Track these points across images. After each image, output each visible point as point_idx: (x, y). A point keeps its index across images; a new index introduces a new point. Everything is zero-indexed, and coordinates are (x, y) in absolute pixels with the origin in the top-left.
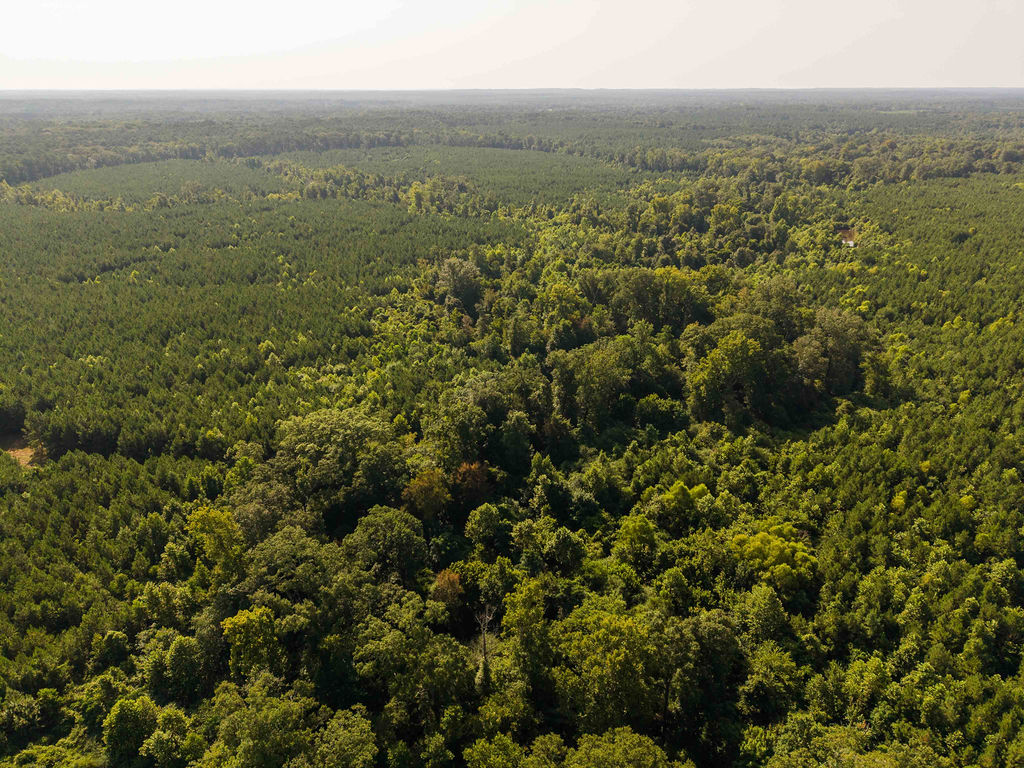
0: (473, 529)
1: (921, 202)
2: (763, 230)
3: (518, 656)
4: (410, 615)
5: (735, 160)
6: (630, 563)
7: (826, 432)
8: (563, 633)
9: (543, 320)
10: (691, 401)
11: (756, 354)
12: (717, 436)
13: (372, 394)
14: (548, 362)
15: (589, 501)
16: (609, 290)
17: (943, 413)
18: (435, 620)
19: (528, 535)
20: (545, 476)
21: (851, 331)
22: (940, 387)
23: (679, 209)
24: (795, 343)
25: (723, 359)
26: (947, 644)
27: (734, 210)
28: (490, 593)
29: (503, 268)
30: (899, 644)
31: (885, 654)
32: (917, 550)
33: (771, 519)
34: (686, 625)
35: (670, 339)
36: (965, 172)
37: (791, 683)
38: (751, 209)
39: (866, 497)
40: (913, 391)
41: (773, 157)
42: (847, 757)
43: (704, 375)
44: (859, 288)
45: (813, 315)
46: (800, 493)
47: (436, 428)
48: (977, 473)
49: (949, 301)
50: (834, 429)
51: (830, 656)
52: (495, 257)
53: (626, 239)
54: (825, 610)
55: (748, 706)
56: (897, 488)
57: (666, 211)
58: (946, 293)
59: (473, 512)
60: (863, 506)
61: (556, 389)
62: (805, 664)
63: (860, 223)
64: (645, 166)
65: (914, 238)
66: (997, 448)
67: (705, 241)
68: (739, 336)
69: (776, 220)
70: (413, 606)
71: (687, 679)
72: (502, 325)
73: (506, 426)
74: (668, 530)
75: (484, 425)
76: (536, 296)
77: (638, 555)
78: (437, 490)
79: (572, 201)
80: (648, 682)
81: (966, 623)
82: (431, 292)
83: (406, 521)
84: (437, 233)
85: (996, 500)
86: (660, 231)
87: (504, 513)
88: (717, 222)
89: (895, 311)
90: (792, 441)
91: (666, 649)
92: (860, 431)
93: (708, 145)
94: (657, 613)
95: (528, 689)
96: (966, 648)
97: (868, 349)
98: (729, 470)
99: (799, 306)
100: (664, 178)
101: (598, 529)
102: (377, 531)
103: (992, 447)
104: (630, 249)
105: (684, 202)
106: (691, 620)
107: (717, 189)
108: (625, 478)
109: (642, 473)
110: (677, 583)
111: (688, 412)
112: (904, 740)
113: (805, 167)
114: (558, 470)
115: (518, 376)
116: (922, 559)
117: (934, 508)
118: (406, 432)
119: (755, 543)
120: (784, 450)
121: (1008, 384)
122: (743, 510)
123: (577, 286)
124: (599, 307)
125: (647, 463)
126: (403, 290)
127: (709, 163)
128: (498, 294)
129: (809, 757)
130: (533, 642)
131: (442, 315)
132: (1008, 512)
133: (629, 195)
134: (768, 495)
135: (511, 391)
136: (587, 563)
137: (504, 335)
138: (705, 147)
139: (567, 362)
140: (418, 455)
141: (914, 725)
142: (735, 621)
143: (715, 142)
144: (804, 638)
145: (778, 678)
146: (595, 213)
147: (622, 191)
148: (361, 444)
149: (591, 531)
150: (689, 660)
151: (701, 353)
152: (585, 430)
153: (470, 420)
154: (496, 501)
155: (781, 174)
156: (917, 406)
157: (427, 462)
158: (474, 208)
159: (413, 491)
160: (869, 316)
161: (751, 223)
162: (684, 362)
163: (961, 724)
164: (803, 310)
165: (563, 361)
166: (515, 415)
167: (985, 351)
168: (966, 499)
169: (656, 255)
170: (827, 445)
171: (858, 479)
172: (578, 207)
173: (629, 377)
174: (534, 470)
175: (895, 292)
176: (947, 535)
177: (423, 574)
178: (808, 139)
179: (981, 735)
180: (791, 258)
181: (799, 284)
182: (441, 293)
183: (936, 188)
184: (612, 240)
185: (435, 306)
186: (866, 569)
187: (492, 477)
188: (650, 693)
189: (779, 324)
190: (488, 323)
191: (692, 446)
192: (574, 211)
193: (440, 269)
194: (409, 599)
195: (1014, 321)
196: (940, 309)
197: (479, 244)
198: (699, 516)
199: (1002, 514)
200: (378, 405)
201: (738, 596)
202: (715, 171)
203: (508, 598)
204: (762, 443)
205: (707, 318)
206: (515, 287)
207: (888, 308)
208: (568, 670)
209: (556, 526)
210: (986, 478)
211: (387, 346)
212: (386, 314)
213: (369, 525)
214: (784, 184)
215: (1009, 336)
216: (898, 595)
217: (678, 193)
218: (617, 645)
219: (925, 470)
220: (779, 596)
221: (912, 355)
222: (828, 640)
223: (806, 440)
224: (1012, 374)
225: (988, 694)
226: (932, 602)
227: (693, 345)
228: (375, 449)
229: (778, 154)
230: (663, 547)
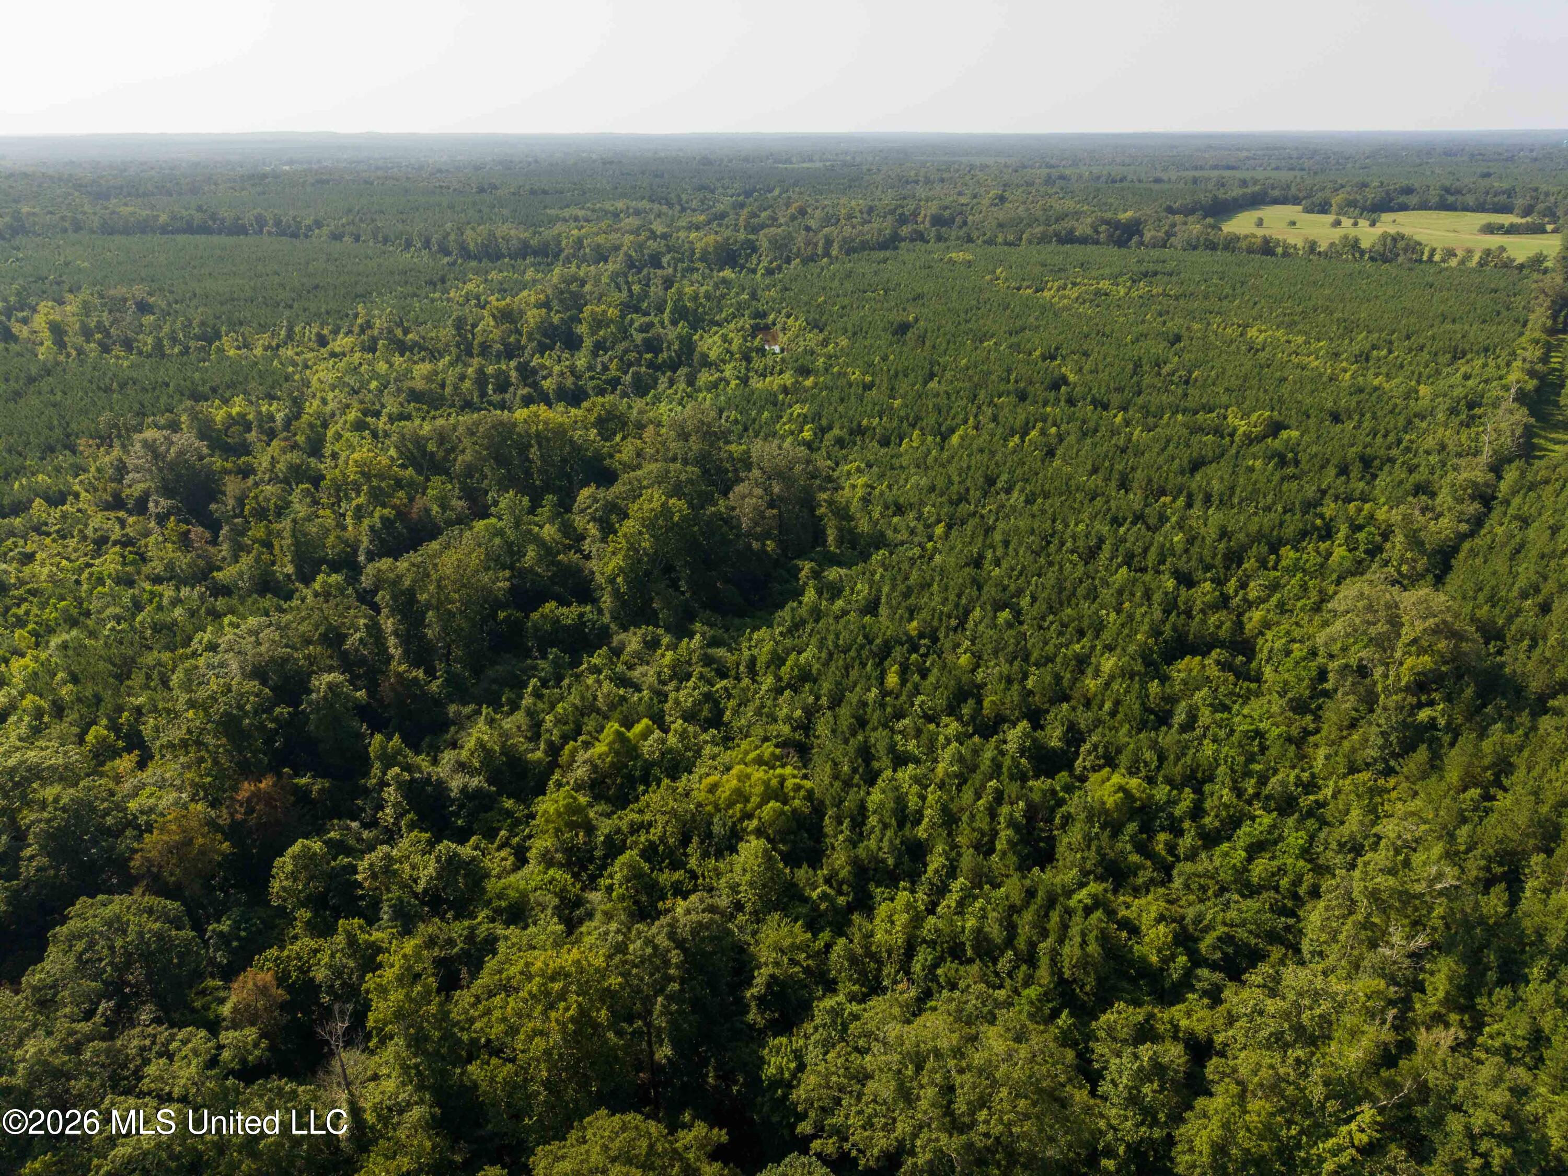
0: (284, 889)
1: (849, 286)
2: (659, 339)
3: (405, 1068)
4: (193, 1069)
5: (600, 239)
6: (561, 866)
7: (793, 609)
8: (473, 1005)
9: (344, 515)
10: (607, 601)
11: (684, 518)
12: (652, 645)
13: (29, 701)
14: (366, 581)
15: (479, 790)
16: (448, 452)
17: (921, 557)
18: (243, 1061)
19: (387, 871)
20: (397, 769)
21: (798, 468)
22: (912, 525)
23: (533, 317)
24: (731, 495)
25: (640, 533)
26: (977, 847)
27: (612, 312)
28: (338, 983)
29: (252, 436)
30: (925, 865)
31: (913, 883)
32: (924, 737)
33: (745, 745)
34: (658, 931)
35: (559, 514)
36: (891, 243)
37: (810, 962)
38: (637, 310)
39: (855, 685)
40: (882, 535)
41: (652, 232)
42: (893, 1034)
43: (618, 561)
44: (797, 409)
45: (748, 452)
46: (775, 699)
47: (176, 734)
48: (970, 624)
49: (902, 413)
50: (800, 603)
51: (850, 908)
52: (232, 421)
53: (459, 369)
54: (833, 848)
55: (762, 1013)
56: (886, 663)
57: (514, 322)
58: (897, 403)
59: (278, 861)
60: (852, 698)
61: (388, 624)
62: (822, 930)
63: (782, 319)
64: (467, 254)
65: (849, 334)
66: (986, 589)
67: (581, 362)
68: (656, 496)
69: (674, 323)
70: (196, 1053)
71: (674, 1007)
72: (269, 533)
73: (310, 703)
74: (608, 800)
75: (269, 710)
76: (323, 477)
77: (569, 851)
78: (200, 841)
79: (356, 316)
80: (620, 1033)
81: (993, 814)
82: (117, 496)
83: (150, 911)
84: (108, 390)
85: (996, 653)
86: (510, 352)
87: (338, 848)
88: (593, 333)
89: (844, 433)
90: (752, 631)
91: (637, 975)
92: (832, 600)
93: (558, 219)
94: (614, 926)
95: (433, 1116)
96: (998, 847)
97: (822, 489)
98: (677, 689)
99: (728, 442)
100: (500, 271)
101: (500, 829)
102: (91, 945)
103: (980, 588)
104: (467, 384)
105: (539, 306)
106: (664, 920)
107: (583, 283)
108: (530, 740)
109: (555, 725)
110: (635, 875)
111: (606, 619)
112: (953, 986)
113: (698, 245)
114: (418, 753)
115: (316, 616)
116: (931, 749)
117: (932, 679)
118: (116, 754)
119: (730, 783)
120: (745, 644)
121: (983, 507)
122: (706, 742)
123: (392, 452)
124: (436, 480)
125: (559, 708)
126: (56, 499)
127: (564, 243)
128: (250, 481)
129: (849, 1054)
130: (427, 1038)
131: (147, 534)
132: (1011, 664)
133: (449, 300)
134: (736, 712)
135: (308, 642)
136: (492, 886)
137: (277, 551)
138: (552, 221)
139: (400, 577)
140: (148, 791)
141: (961, 963)
142: (724, 902)
143: (566, 213)
144: (814, 895)
145: (793, 962)
146: (399, 332)
147: (437, 295)
148: (24, 796)
149: (490, 835)
150: (671, 979)
151: (608, 530)
152: (452, 680)
153: (240, 707)
154: (319, 831)
155: (668, 257)
156: (891, 554)
157: (169, 797)
158: (174, 340)
159: (153, 854)
160: (816, 445)
161: (642, 330)
162: (586, 545)
163: (1010, 942)
164: (733, 447)
165: (392, 576)
166: (323, 681)
167: (952, 470)
168: (964, 660)
169: (512, 389)
170: (797, 626)
171: (841, 663)
172: (368, 325)
173: (507, 584)
174: (377, 764)
175: (841, 409)
176: (952, 710)
177: (203, 993)
178: (694, 204)
179: (1032, 945)
180: (704, 377)
181: (721, 412)
182: (136, 494)
183: (864, 266)
184: (436, 373)
185: (131, 520)
186: (871, 779)
187: (302, 795)
188: (627, 1046)
189: (706, 472)
190: (243, 533)
191: (620, 668)
192: (362, 331)
193: (127, 452)
194: (185, 1042)
195: (976, 428)
196: (895, 424)
197: (197, 400)
198: (648, 766)
199: (1005, 668)
200: (46, 719)
201: (721, 865)
202: (574, 256)
203: (370, 981)
204: (715, 642)
205: (607, 477)
206: (281, 467)
207: (836, 432)
208: (494, 1061)
209: (431, 844)
210: (981, 628)
211: (43, 606)
212: (29, 549)
213: (75, 937)
214: (675, 270)
215: (975, 447)
216: (913, 802)
217: (525, 293)
218: (563, 995)
219: (914, 633)
220: (774, 849)
221: (873, 488)
222: (845, 887)
223: (770, 626)
224: (985, 495)
225: (1031, 893)
226: (952, 799)
227: (594, 519)
228: (57, 800)
229: (660, 229)
230: (605, 827)
